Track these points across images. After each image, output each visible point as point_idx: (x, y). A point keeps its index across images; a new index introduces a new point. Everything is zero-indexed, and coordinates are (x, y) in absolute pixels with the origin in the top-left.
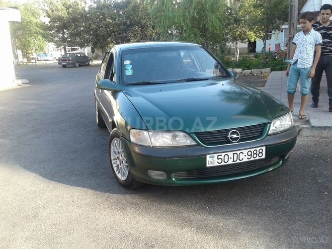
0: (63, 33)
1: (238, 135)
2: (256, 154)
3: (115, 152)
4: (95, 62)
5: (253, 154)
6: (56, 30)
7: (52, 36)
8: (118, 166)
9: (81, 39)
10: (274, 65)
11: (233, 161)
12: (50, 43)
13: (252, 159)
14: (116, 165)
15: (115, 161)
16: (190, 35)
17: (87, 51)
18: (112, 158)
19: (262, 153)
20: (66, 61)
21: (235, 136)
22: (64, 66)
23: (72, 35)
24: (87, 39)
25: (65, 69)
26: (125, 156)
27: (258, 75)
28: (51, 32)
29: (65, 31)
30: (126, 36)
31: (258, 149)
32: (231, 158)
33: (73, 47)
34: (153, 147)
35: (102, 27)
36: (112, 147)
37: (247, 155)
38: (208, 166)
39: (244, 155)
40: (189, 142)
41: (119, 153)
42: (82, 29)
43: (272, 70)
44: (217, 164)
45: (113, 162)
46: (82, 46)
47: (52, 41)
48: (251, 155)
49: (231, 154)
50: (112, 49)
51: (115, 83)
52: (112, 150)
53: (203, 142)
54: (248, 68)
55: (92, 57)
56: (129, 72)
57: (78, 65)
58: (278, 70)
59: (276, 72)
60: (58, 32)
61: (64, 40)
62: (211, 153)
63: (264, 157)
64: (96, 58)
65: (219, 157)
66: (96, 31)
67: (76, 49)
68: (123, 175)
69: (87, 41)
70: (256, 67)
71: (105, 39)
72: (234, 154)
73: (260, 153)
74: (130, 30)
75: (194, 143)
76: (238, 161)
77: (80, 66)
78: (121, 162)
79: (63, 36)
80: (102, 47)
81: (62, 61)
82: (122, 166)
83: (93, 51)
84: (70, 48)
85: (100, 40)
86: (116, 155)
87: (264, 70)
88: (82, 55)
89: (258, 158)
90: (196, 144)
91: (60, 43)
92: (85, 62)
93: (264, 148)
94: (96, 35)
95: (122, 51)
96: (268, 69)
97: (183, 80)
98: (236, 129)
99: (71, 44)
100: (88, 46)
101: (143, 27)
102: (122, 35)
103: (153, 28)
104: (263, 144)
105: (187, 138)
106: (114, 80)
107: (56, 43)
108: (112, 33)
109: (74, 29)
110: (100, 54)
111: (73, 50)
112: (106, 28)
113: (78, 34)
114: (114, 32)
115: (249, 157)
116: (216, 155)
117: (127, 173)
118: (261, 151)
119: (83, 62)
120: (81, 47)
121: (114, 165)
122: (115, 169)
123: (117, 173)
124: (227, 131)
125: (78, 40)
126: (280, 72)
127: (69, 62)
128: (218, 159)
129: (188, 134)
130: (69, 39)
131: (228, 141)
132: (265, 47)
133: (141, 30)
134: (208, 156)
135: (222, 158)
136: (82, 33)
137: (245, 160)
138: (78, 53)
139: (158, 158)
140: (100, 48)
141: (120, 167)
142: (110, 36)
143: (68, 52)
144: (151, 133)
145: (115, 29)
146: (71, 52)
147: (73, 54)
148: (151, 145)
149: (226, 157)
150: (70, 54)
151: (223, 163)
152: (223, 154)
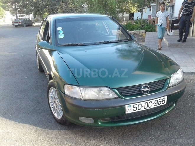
0: (15, 5)
1: (148, 88)
2: (160, 102)
3: (52, 97)
4: (36, 24)
5: (158, 102)
6: (10, 3)
7: (8, 7)
8: (54, 108)
9: (27, 9)
10: (147, 28)
11: (145, 108)
12: (7, 11)
13: (158, 105)
14: (52, 106)
15: (52, 103)
16: (96, 8)
17: (31, 17)
18: (50, 101)
19: (164, 101)
20: (17, 23)
21: (146, 89)
22: (16, 26)
23: (21, 6)
24: (31, 9)
25: (16, 28)
26: (60, 102)
27: (138, 34)
28: (7, 5)
29: (16, 4)
30: (56, 8)
31: (162, 98)
32: (143, 106)
33: (21, 14)
34: (83, 100)
35: (40, 2)
36: (50, 93)
37: (154, 103)
38: (126, 113)
39: (152, 103)
40: (112, 95)
41: (55, 98)
42: (27, 2)
43: (146, 31)
44: (132, 111)
45: (51, 104)
46: (27, 13)
47: (8, 10)
48: (157, 103)
49: (143, 104)
50: (48, 18)
51: (51, 44)
52: (50, 96)
53: (122, 95)
54: (132, 30)
55: (34, 21)
56: (61, 36)
57: (25, 26)
58: (150, 31)
59: (149, 33)
60: (12, 4)
61: (16, 9)
62: (129, 103)
63: (165, 103)
64: (37, 21)
65: (135, 106)
66: (36, 4)
67: (24, 16)
68: (59, 115)
69: (31, 10)
70: (137, 29)
71: (42, 9)
72: (145, 103)
73: (163, 101)
74: (58, 4)
75: (116, 96)
76: (148, 108)
77: (26, 26)
78: (57, 106)
79: (15, 7)
80: (41, 15)
81: (15, 23)
82: (57, 108)
83: (35, 17)
84: (20, 14)
85: (39, 10)
86: (53, 99)
87: (141, 31)
88: (28, 19)
89: (162, 104)
90: (117, 96)
91: (13, 11)
92: (29, 24)
93: (166, 97)
94: (37, 7)
95: (55, 20)
96: (144, 31)
97: (101, 42)
98: (147, 84)
99: (20, 12)
100: (31, 13)
101: (66, 3)
102: (53, 7)
103: (73, 3)
104: (166, 95)
105: (110, 92)
106: (50, 42)
107: (11, 11)
108: (46, 6)
109: (23, 3)
110: (39, 18)
111: (22, 16)
112: (43, 2)
113: (25, 6)
114: (48, 5)
115: (156, 104)
116: (132, 105)
117: (62, 114)
118: (164, 99)
119: (28, 24)
120: (27, 15)
121: (52, 107)
122: (52, 109)
123: (54, 112)
124: (140, 86)
125: (25, 10)
126: (151, 32)
127: (19, 24)
128: (134, 107)
129: (112, 89)
130: (19, 9)
131: (141, 93)
132: (142, 17)
133: (65, 4)
134: (127, 106)
135: (137, 106)
136: (28, 5)
137: (153, 106)
138: (25, 18)
139: (88, 108)
140: (39, 15)
141: (56, 108)
142: (45, 8)
143: (18, 18)
144: (81, 88)
145: (48, 3)
146: (20, 17)
147: (22, 18)
148: (82, 98)
149: (140, 106)
150: (20, 18)
151: (137, 110)
152: (138, 104)
